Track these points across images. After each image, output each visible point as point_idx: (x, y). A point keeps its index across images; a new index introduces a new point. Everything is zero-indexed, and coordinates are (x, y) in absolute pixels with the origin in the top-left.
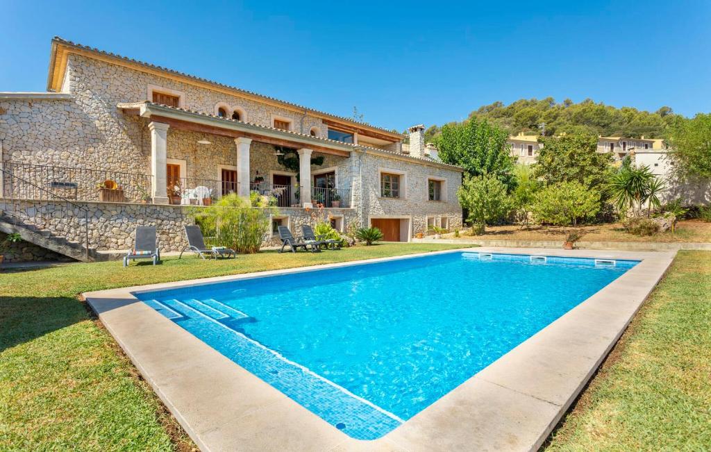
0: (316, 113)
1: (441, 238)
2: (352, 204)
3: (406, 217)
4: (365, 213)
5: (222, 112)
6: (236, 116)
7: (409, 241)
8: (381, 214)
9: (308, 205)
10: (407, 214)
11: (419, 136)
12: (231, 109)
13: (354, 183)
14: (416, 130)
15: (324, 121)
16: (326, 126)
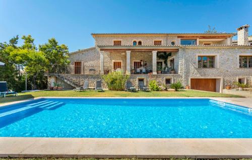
0: (175, 34)
1: (243, 90)
2: (179, 72)
3: (218, 78)
4: (187, 76)
5: (135, 42)
6: (140, 43)
7: (220, 92)
8: (198, 76)
9: (155, 73)
10: (219, 76)
11: (243, 32)
12: (137, 41)
13: (180, 63)
14: (241, 28)
15: (178, 37)
16: (180, 39)
